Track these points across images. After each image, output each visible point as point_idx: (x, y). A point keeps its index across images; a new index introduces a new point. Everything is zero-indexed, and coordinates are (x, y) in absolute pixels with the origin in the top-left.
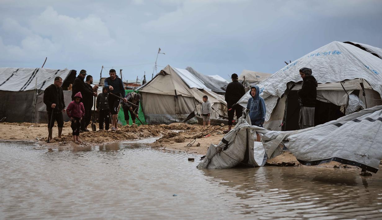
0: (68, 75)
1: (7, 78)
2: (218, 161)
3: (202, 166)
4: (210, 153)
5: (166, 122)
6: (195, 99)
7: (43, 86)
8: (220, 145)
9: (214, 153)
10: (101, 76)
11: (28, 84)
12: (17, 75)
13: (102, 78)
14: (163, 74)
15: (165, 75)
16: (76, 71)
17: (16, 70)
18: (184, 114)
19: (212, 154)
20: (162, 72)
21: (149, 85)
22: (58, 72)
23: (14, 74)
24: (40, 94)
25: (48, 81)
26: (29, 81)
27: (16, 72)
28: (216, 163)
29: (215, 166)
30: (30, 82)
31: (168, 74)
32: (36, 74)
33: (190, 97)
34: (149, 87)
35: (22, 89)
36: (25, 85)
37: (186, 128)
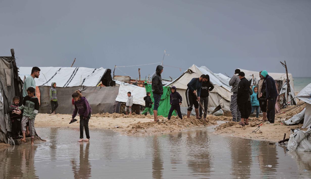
0: (105, 73)
1: (52, 76)
2: (306, 144)
3: (292, 149)
4: (299, 138)
5: (194, 114)
6: (218, 94)
7: (84, 83)
8: (309, 131)
9: (302, 138)
10: (114, 74)
11: (70, 81)
12: (60, 74)
13: (115, 76)
14: (189, 72)
15: (192, 73)
16: (111, 70)
17: (59, 69)
18: (210, 107)
19: (300, 139)
20: (189, 71)
21: (178, 82)
22: (95, 70)
23: (57, 72)
24: (84, 89)
25: (87, 78)
26: (70, 78)
27: (59, 71)
28: (305, 146)
29: (304, 148)
30: (72, 80)
31: (194, 73)
32: (76, 72)
33: (214, 93)
34: (178, 83)
35: (65, 85)
36: (68, 82)
37: (222, 119)
